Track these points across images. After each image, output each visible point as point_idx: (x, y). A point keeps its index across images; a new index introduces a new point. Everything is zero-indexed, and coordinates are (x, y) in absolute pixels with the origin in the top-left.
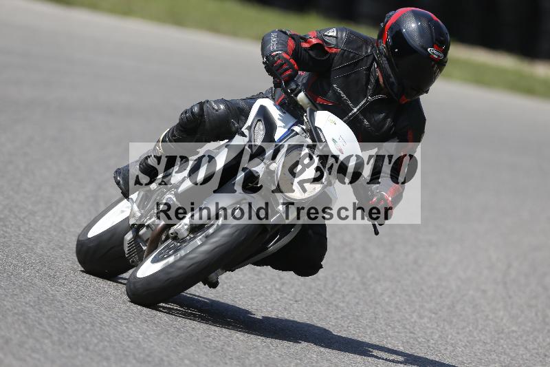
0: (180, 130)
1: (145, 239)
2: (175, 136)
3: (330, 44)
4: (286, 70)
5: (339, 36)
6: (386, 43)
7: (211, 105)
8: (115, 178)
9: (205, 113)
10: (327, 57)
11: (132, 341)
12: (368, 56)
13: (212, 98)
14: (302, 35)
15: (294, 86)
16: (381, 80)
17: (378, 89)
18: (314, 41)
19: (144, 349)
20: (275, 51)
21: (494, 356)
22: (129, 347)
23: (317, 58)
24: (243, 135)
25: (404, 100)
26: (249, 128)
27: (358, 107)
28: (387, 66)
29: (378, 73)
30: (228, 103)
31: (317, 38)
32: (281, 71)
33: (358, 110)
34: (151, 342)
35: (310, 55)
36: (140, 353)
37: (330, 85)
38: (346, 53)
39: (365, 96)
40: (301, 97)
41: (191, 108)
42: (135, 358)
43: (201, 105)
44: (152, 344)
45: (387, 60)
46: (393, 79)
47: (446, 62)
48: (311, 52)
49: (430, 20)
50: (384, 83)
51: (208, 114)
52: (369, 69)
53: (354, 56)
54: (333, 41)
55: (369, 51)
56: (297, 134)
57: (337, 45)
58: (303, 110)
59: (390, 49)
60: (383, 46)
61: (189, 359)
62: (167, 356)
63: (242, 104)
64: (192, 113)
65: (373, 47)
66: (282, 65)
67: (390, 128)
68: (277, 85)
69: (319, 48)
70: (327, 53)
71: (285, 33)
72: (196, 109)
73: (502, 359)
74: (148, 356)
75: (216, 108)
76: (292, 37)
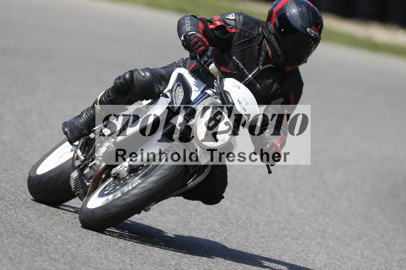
0: (114, 92)
1: (89, 177)
2: (110, 97)
3: (230, 25)
4: (200, 46)
5: (237, 19)
6: (274, 24)
7: (139, 73)
8: (63, 129)
9: (135, 79)
10: (228, 35)
11: (19, 222)
12: (259, 34)
13: (139, 67)
14: (208, 18)
15: (206, 59)
16: (270, 53)
17: (267, 60)
18: (218, 23)
19: (28, 228)
20: (190, 31)
21: (287, 232)
22: (16, 226)
23: (221, 37)
24: (166, 96)
25: (288, 69)
26: (171, 91)
27: (252, 74)
28: (275, 42)
29: (268, 48)
30: (153, 71)
31: (220, 20)
32: (196, 46)
33: (252, 76)
34: (33, 223)
35: (215, 34)
36: (25, 231)
37: (231, 57)
38: (243, 32)
39: (258, 65)
40: (212, 67)
41: (124, 75)
42: (21, 235)
43: (132, 72)
44: (34, 225)
45: (275, 38)
46: (280, 53)
47: (320, 39)
48: (215, 32)
49: (308, 7)
50: (272, 55)
51: (137, 80)
52: (260, 45)
53: (248, 35)
54: (233, 23)
55: (260, 30)
56: (209, 96)
57: (236, 26)
58: (213, 77)
59: (278, 29)
60: (271, 26)
61: (61, 235)
62: (45, 233)
63: (163, 72)
64: (124, 79)
65: (263, 27)
66: (197, 42)
67: (277, 90)
68: (193, 58)
69: (222, 28)
70: (228, 32)
71: (196, 17)
72: (127, 76)
73: (292, 234)
74: (31, 233)
75: (143, 74)
76: (202, 20)
